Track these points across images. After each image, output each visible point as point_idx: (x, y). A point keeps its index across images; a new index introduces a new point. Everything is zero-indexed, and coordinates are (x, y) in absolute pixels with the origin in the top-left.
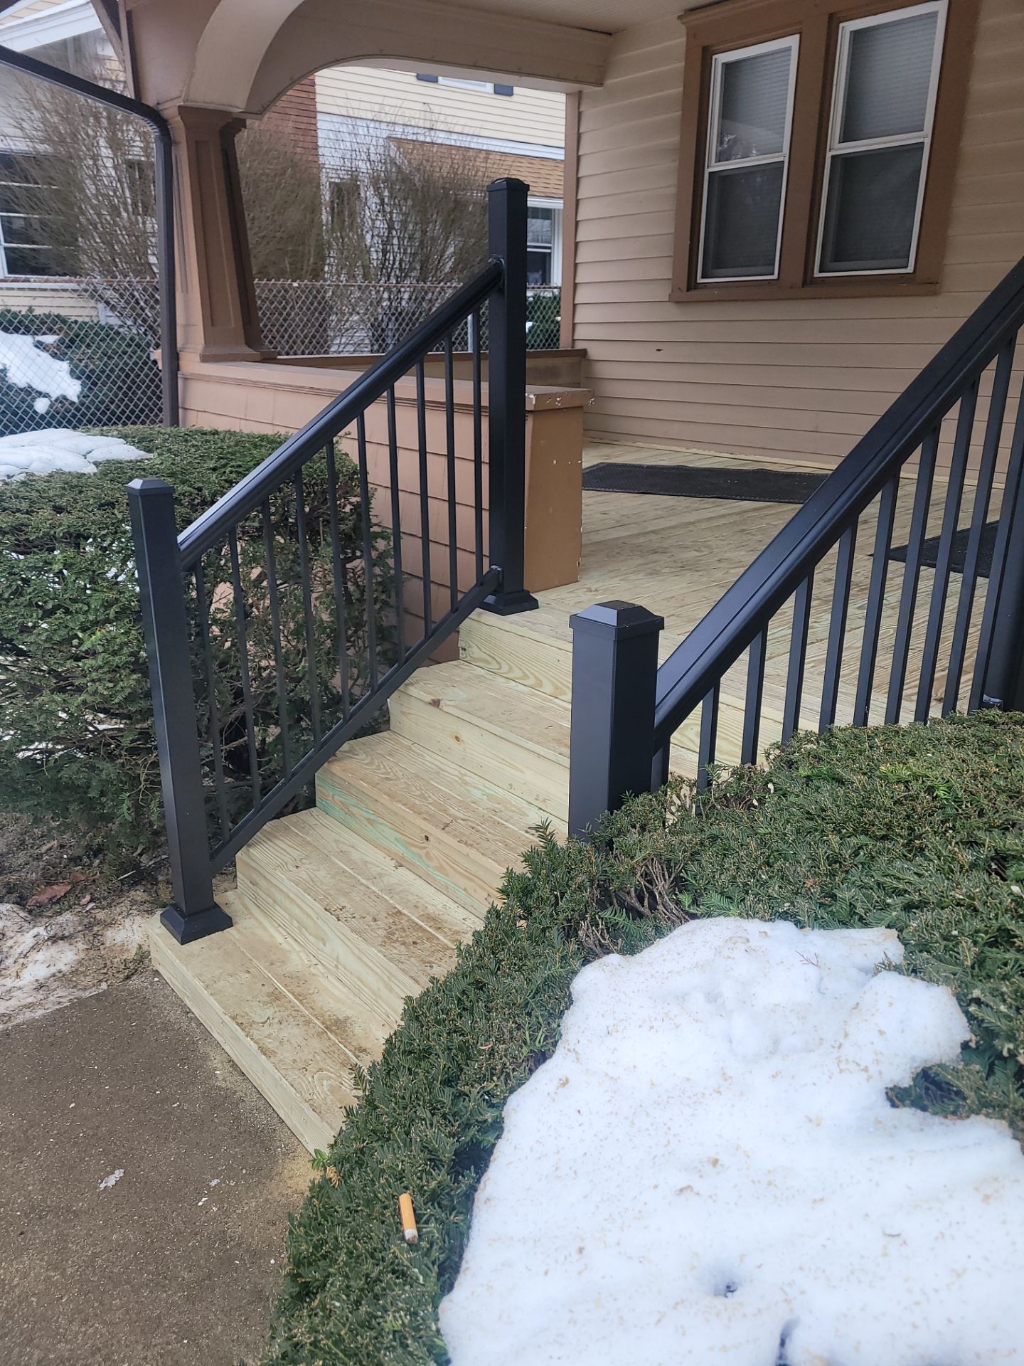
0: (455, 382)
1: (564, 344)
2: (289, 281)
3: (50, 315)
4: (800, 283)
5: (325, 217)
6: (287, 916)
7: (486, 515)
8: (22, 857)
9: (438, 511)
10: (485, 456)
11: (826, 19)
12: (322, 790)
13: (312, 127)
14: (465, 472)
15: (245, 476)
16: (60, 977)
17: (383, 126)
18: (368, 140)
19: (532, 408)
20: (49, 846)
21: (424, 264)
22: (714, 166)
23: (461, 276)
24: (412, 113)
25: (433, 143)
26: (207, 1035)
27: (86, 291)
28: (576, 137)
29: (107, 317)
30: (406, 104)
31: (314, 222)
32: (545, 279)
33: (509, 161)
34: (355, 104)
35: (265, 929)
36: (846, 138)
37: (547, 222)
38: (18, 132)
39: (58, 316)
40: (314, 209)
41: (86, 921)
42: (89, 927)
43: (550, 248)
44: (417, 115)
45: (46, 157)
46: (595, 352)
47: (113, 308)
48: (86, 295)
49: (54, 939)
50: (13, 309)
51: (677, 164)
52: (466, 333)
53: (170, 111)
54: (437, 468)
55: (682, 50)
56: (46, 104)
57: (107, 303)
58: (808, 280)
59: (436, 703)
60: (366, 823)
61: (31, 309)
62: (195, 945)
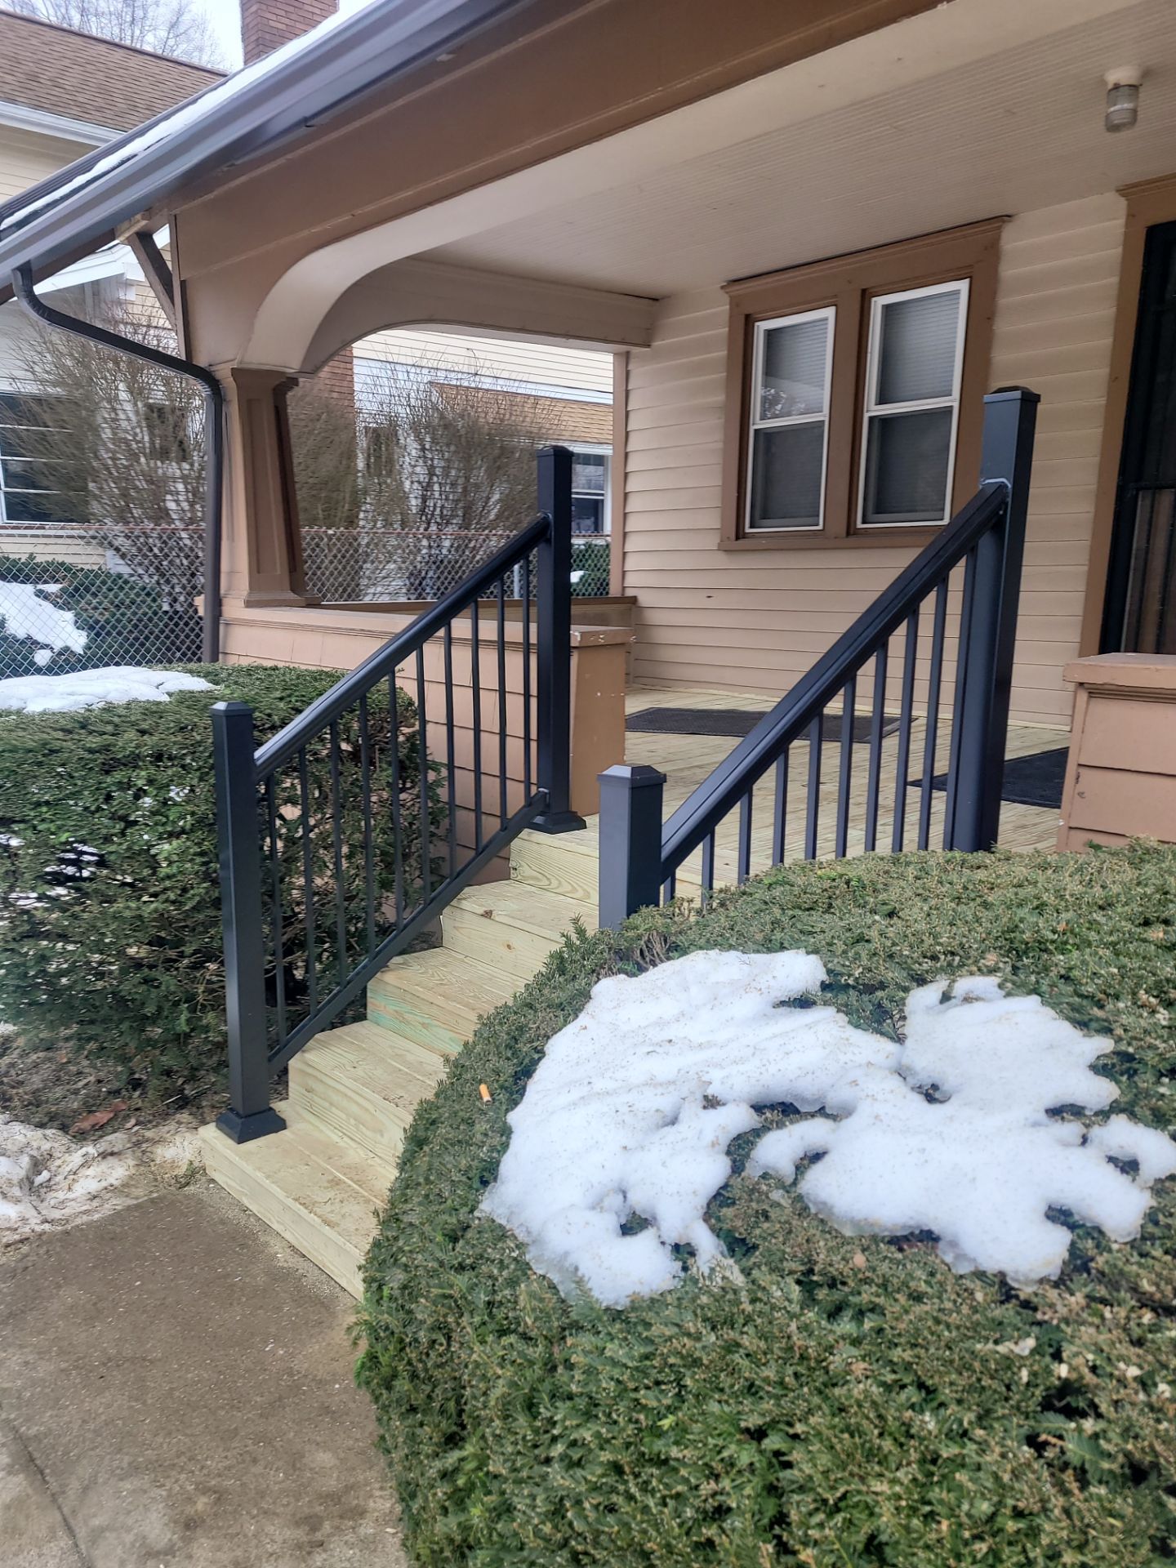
0: (506, 623)
1: (614, 590)
2: (324, 529)
3: (53, 563)
4: (844, 534)
5: (361, 464)
6: (344, 1116)
7: (534, 746)
8: (59, 1092)
9: (490, 743)
10: (534, 690)
11: (859, 293)
12: (377, 1001)
13: (349, 373)
14: (515, 705)
15: (310, 704)
16: (112, 1189)
17: (425, 371)
18: (408, 385)
19: (577, 645)
20: (85, 1081)
21: (468, 509)
22: (757, 423)
23: (507, 524)
24: (456, 359)
25: (477, 389)
26: (267, 1228)
27: (94, 538)
28: (624, 392)
29: (115, 565)
30: (450, 350)
31: (351, 469)
32: (598, 527)
33: (559, 406)
34: (395, 350)
35: (321, 1131)
36: (882, 399)
37: (601, 468)
38: (30, 375)
39: (63, 564)
40: (351, 456)
41: (134, 1139)
42: (138, 1144)
43: (602, 495)
44: (461, 360)
45: (58, 399)
46: (645, 599)
47: (123, 556)
48: (94, 542)
49: (104, 1155)
50: (12, 557)
51: (722, 420)
52: (512, 582)
53: (224, 373)
54: (489, 702)
55: (726, 317)
56: (61, 348)
57: (117, 550)
58: (851, 531)
59: (488, 914)
60: (420, 1027)
61: (32, 557)
62: (251, 1145)
